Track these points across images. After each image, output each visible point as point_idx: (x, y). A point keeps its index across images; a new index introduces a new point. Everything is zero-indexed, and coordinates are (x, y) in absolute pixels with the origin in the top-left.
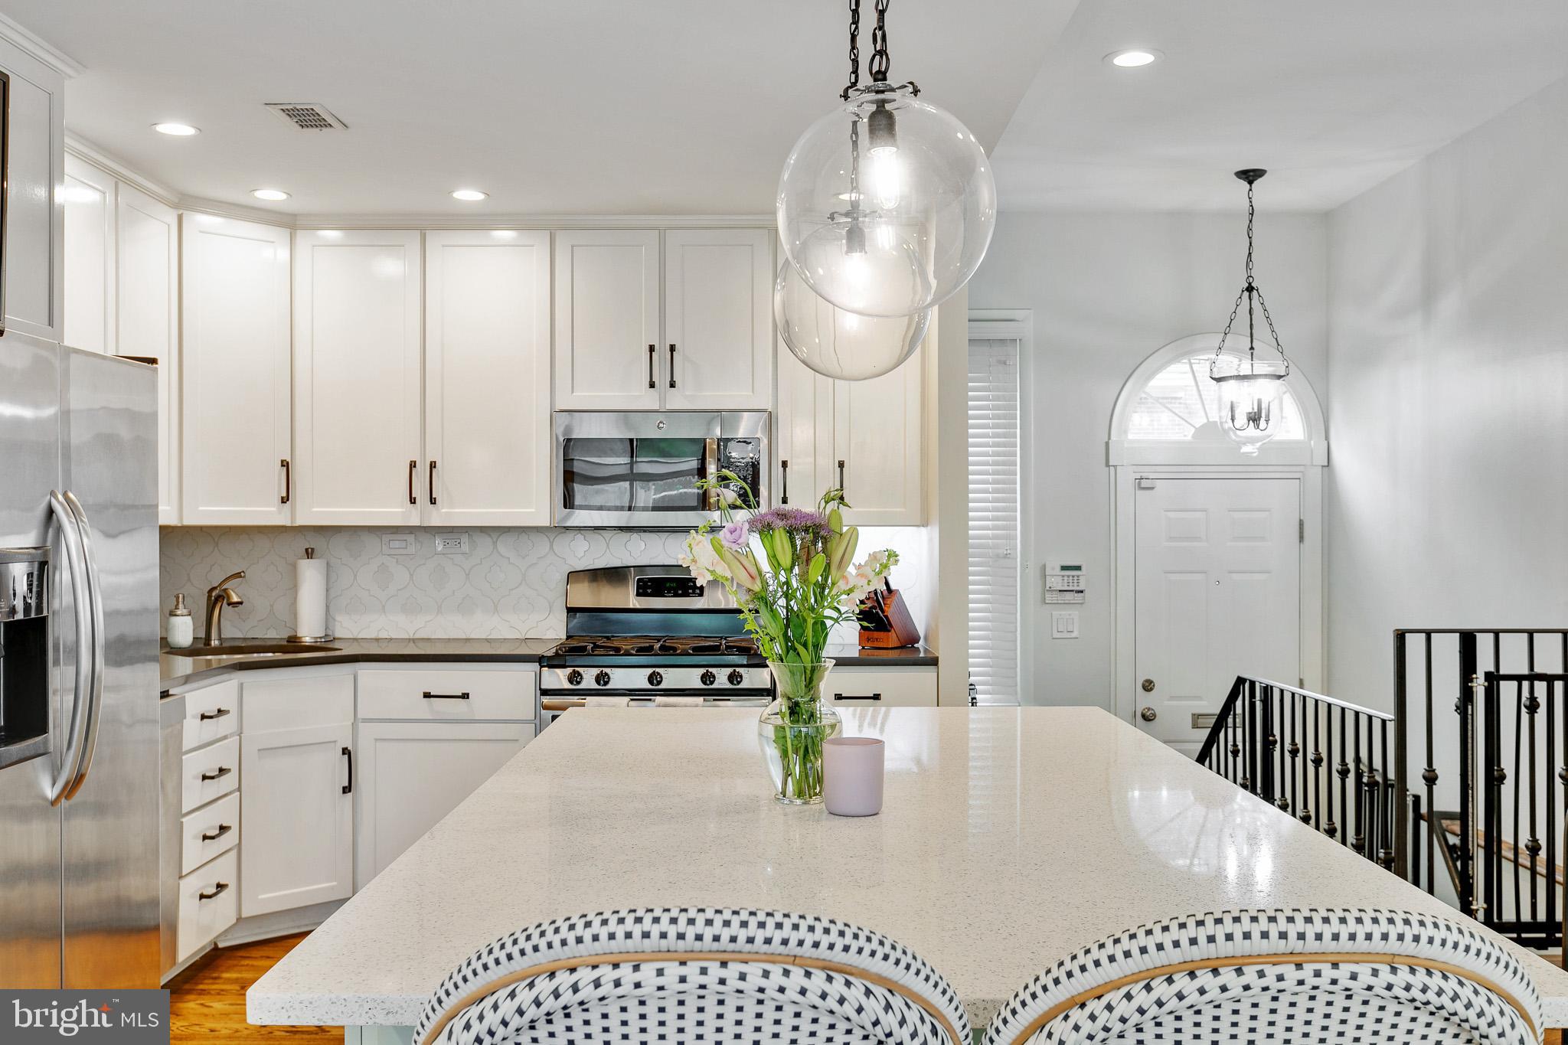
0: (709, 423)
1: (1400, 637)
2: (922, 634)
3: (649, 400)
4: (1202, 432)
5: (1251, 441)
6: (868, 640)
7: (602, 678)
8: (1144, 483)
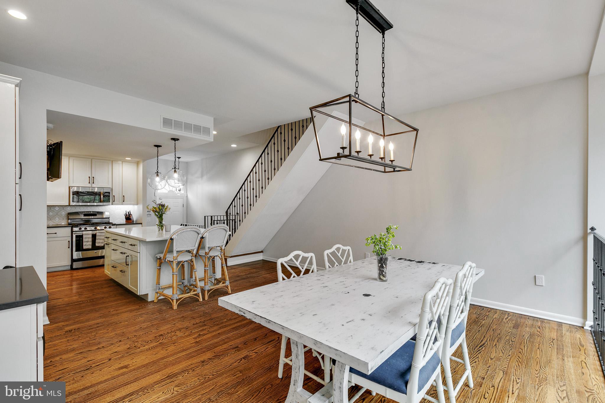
0: (101, 189)
1: (205, 217)
2: (135, 221)
3: (89, 185)
4: (169, 191)
5: (179, 193)
6: (127, 222)
7: (86, 229)
8: (160, 199)
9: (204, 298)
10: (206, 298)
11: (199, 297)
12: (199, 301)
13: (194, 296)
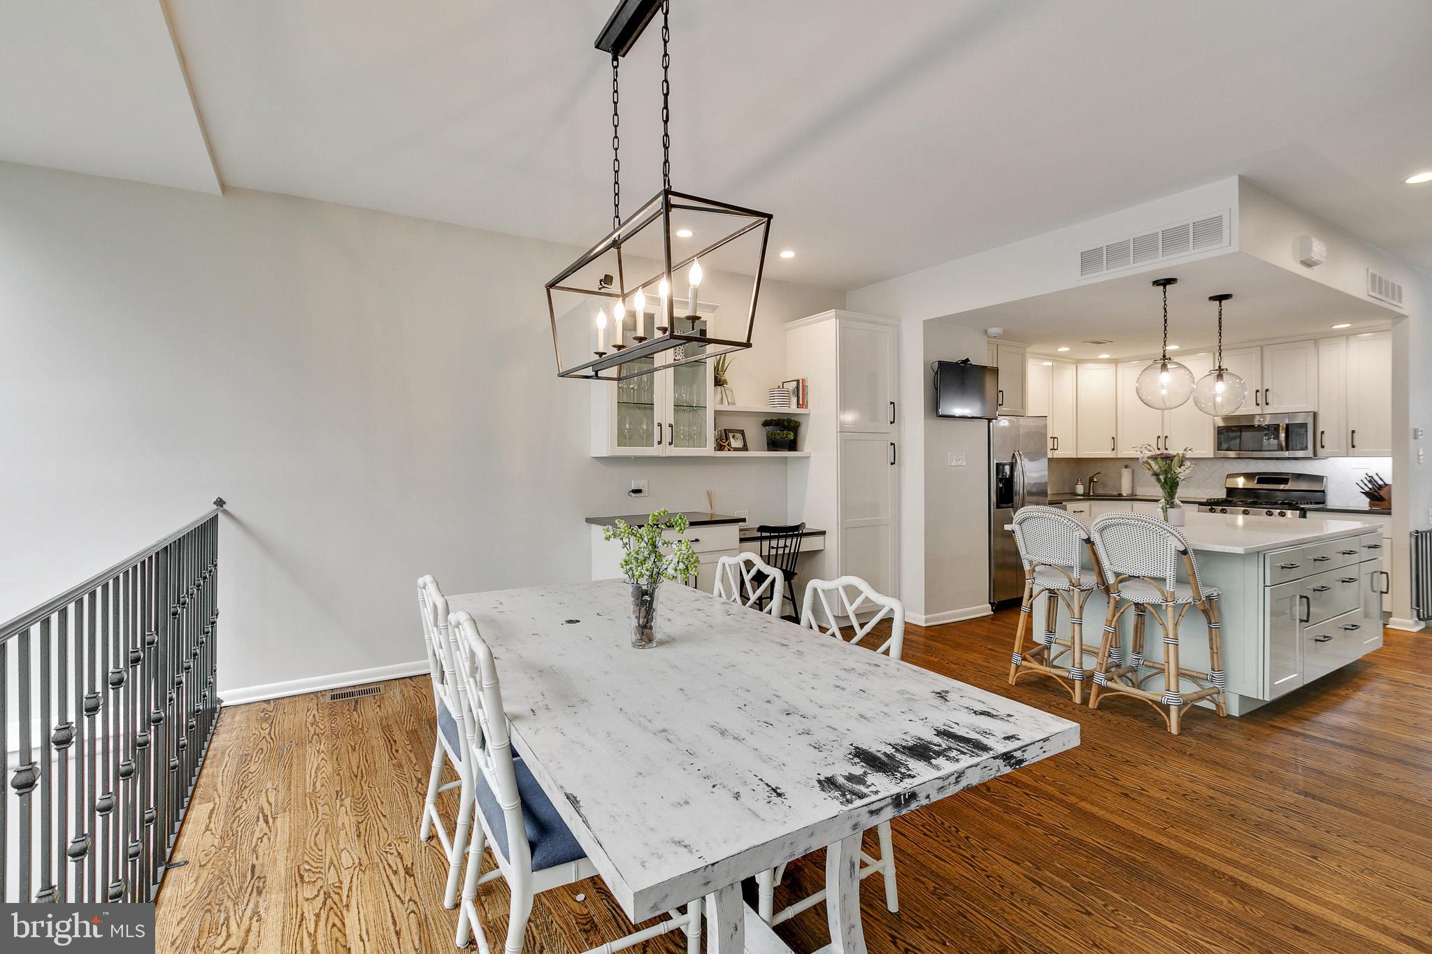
0: (1281, 418)
3: (1257, 411)
9: (1085, 700)
10: (1093, 704)
11: (1073, 688)
12: (1071, 699)
13: (1060, 681)
